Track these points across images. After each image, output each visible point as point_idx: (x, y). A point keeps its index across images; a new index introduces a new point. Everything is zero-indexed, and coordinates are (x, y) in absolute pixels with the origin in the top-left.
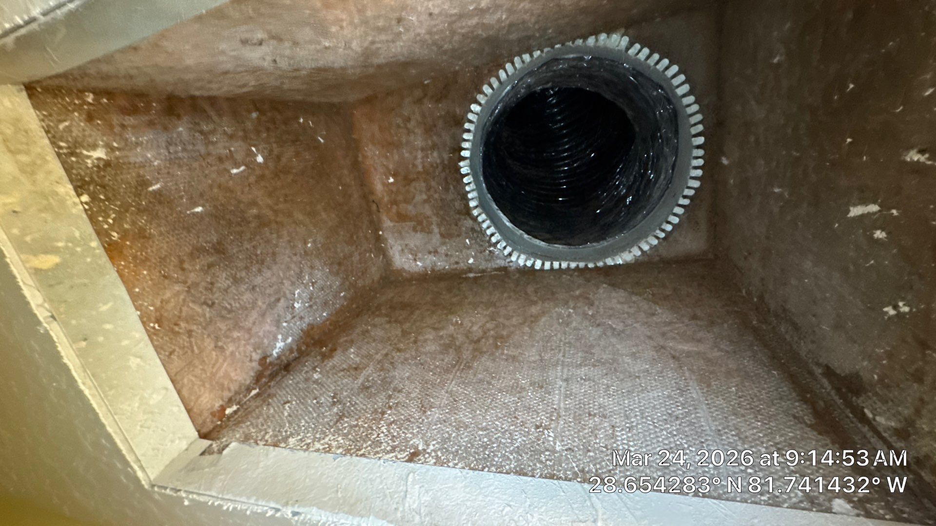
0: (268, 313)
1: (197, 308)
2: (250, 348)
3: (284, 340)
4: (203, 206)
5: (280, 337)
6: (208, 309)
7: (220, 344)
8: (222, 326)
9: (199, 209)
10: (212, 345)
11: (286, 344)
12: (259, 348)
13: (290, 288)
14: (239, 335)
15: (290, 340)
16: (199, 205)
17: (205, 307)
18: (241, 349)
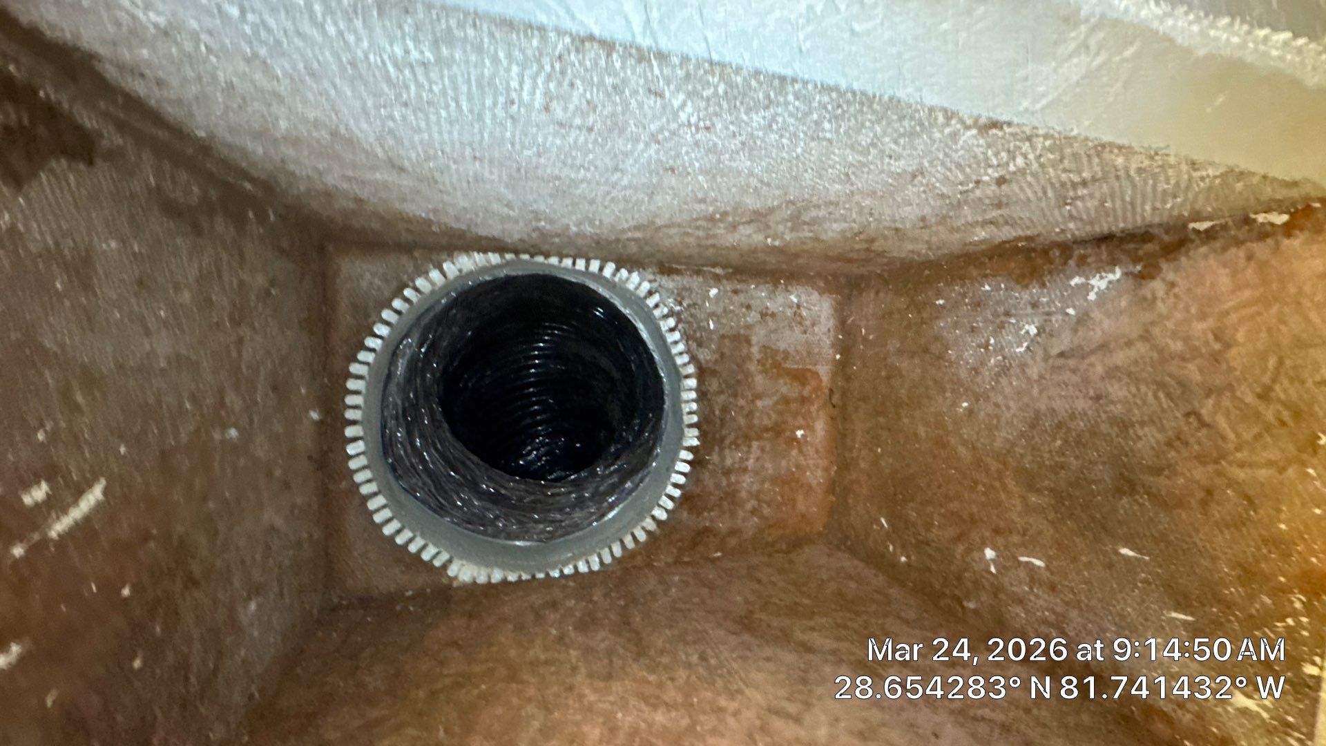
0: (1094, 346)
1: (1222, 423)
2: (1161, 307)
3: (1086, 288)
4: (1117, 553)
5: (1092, 296)
6: (1203, 411)
7: (1217, 346)
8: (1192, 372)
9: (1125, 551)
10: (1233, 352)
11: (1087, 279)
12: (1145, 298)
13: (1030, 362)
14: (1169, 341)
15: (1076, 281)
16: (1123, 556)
17: (1207, 419)
18: (1179, 315)
